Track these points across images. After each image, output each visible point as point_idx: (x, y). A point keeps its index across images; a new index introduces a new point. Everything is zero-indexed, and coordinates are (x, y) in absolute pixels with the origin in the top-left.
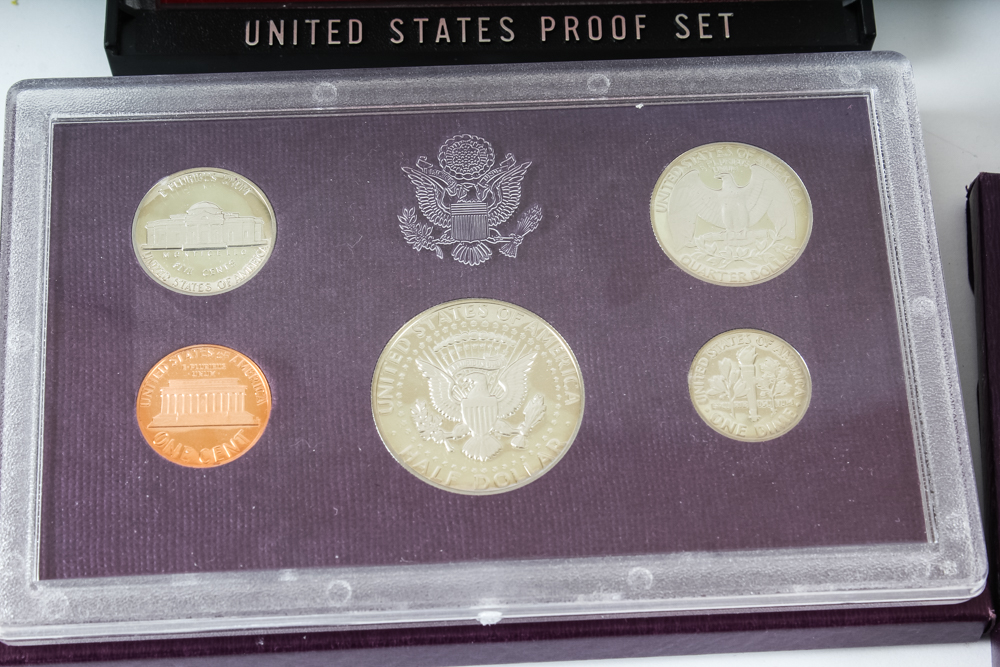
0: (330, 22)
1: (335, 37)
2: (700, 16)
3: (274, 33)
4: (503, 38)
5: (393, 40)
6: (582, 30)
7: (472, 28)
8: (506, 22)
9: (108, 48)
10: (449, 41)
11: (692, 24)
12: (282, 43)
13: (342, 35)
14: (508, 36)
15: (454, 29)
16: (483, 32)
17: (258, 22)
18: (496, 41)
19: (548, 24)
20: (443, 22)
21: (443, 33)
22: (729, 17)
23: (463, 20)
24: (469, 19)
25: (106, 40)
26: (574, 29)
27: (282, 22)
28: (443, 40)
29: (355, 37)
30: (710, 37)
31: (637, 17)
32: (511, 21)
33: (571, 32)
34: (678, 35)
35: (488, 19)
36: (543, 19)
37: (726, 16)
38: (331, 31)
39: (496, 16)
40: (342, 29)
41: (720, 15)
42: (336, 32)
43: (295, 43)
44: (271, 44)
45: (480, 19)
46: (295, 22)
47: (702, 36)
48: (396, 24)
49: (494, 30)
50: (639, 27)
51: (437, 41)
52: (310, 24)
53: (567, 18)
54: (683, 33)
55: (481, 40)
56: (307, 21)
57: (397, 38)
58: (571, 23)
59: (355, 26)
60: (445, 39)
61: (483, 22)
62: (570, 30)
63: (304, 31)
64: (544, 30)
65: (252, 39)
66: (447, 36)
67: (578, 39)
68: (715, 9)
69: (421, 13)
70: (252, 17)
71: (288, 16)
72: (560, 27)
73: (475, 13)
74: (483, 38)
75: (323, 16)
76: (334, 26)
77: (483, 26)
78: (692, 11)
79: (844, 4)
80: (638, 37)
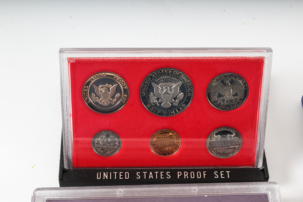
0: (120, 173)
1: (121, 177)
2: (221, 172)
3: (105, 176)
4: (167, 177)
5: (137, 178)
6: (189, 175)
7: (159, 174)
8: (168, 173)
9: (59, 180)
10: (153, 178)
11: (219, 174)
12: (107, 179)
13: (123, 176)
14: (169, 177)
15: (154, 175)
16: (162, 176)
17: (100, 173)
18: (165, 178)
19: (180, 174)
20: (151, 173)
21: (151, 176)
22: (229, 172)
23: (157, 172)
24: (158, 172)
25: (59, 178)
26: (187, 175)
27: (107, 173)
28: (151, 178)
29: (127, 177)
30: (224, 178)
31: (204, 172)
32: (170, 173)
33: (186, 176)
34: (215, 177)
35: (163, 172)
36: (178, 172)
37: (228, 172)
38: (120, 175)
39: (165, 171)
40: (123, 174)
41: (226, 172)
43: (111, 178)
44: (104, 179)
46: (111, 173)
47: (222, 177)
48: (138, 173)
49: (165, 175)
50: (204, 175)
51: (150, 178)
52: (115, 173)
53: (185, 172)
54: (217, 176)
55: (161, 178)
56: (114, 173)
57: (139, 177)
58: (186, 174)
59: (127, 174)
60: (152, 178)
62: (186, 175)
63: (113, 175)
64: (179, 175)
65: (99, 177)
66: (152, 177)
67: (188, 178)
68: (225, 170)
69: (145, 171)
70: (99, 171)
71: (109, 171)
72: (183, 174)
73: (160, 171)
74: (162, 177)
75: (118, 171)
76: (121, 174)
77: (162, 174)
78: (219, 171)
79: (260, 169)
80: (204, 178)
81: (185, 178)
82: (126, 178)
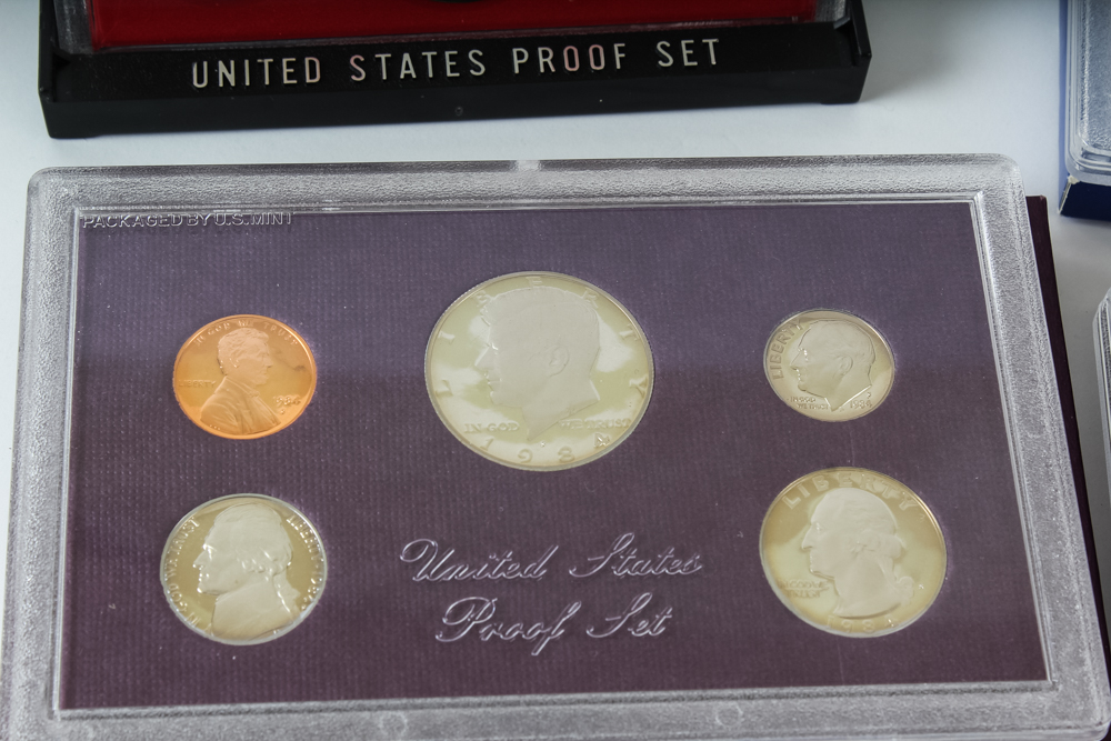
0: (285, 61)
1: (290, 76)
2: (683, 43)
3: (224, 74)
4: (472, 72)
5: (354, 78)
6: (558, 60)
7: (439, 62)
8: (475, 56)
9: (42, 94)
10: (414, 76)
11: (675, 51)
12: (233, 84)
13: (298, 73)
14: (478, 69)
15: (419, 63)
16: (451, 66)
17: (205, 64)
18: (465, 76)
19: (520, 56)
20: (406, 57)
21: (407, 68)
22: (714, 43)
23: (429, 54)
24: (435, 53)
25: (41, 88)
26: (548, 60)
27: (232, 63)
28: (408, 76)
29: (313, 76)
30: (695, 64)
31: (616, 46)
32: (481, 54)
33: (546, 64)
34: (661, 63)
35: (455, 52)
36: (515, 51)
37: (711, 42)
38: (285, 71)
39: (463, 47)
40: (298, 67)
41: (704, 41)
42: (292, 70)
43: (247, 83)
44: (221, 85)
45: (447, 54)
46: (247, 62)
47: (686, 63)
48: (357, 61)
49: (462, 64)
50: (618, 56)
51: (402, 76)
52: (263, 64)
53: (540, 50)
54: (666, 60)
55: (449, 74)
56: (259, 61)
57: (359, 75)
58: (546, 54)
59: (312, 64)
60: (410, 75)
61: (450, 56)
62: (545, 61)
63: (257, 71)
64: (516, 62)
65: (200, 80)
66: (412, 71)
67: (553, 70)
68: (698, 35)
69: (382, 49)
70: (199, 57)
71: (239, 56)
72: (534, 58)
73: (441, 47)
74: (452, 72)
75: (277, 55)
76: (289, 65)
77: (451, 60)
78: (674, 38)
79: (837, 26)
80: (618, 67)
81: (542, 70)
82: (308, 80)
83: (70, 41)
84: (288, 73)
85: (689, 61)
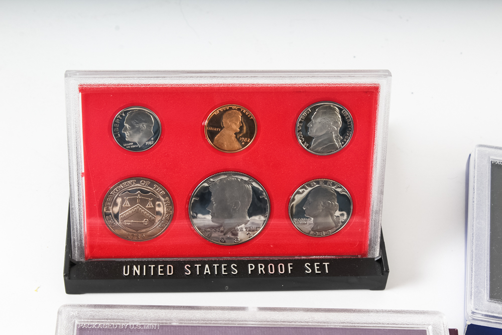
0: (159, 266)
2: (316, 264)
3: (135, 271)
4: (232, 272)
5: (186, 273)
6: (266, 269)
7: (219, 268)
8: (234, 266)
9: (65, 276)
10: (210, 273)
11: (312, 267)
12: (139, 274)
13: (164, 271)
14: (235, 272)
15: (212, 269)
16: (224, 270)
17: (128, 266)
18: (230, 274)
19: (251, 267)
20: (207, 266)
21: (207, 270)
22: (328, 265)
23: (216, 265)
24: (218, 265)
25: (64, 273)
26: (262, 269)
27: (139, 266)
28: (207, 273)
29: (170, 272)
30: (320, 272)
31: (289, 264)
32: (236, 266)
33: (261, 270)
34: (306, 271)
35: (226, 265)
36: (249, 265)
37: (326, 264)
38: (159, 270)
39: (229, 263)
40: (164, 268)
41: (324, 264)
42: (162, 270)
43: (144, 274)
44: (134, 274)
45: (223, 265)
46: (145, 266)
47: (316, 272)
48: (187, 267)
49: (228, 269)
50: (290, 268)
51: (205, 273)
52: (151, 267)
53: (259, 265)
54: (309, 271)
55: (223, 273)
56: (149, 266)
57: (188, 272)
58: (261, 267)
59: (170, 267)
60: (208, 273)
61: (224, 266)
62: (261, 269)
63: (148, 269)
64: (250, 269)
65: (126, 273)
66: (209, 272)
67: (264, 273)
68: (321, 261)
69: (197, 262)
70: (126, 263)
71: (141, 264)
72: (257, 268)
73: (220, 263)
75: (157, 264)
76: (161, 268)
77: (224, 268)
78: (312, 262)
79: (376, 260)
80: (290, 272)
81: (260, 273)
82: (168, 274)
83: (77, 256)
84: (161, 271)
85: (318, 271)
